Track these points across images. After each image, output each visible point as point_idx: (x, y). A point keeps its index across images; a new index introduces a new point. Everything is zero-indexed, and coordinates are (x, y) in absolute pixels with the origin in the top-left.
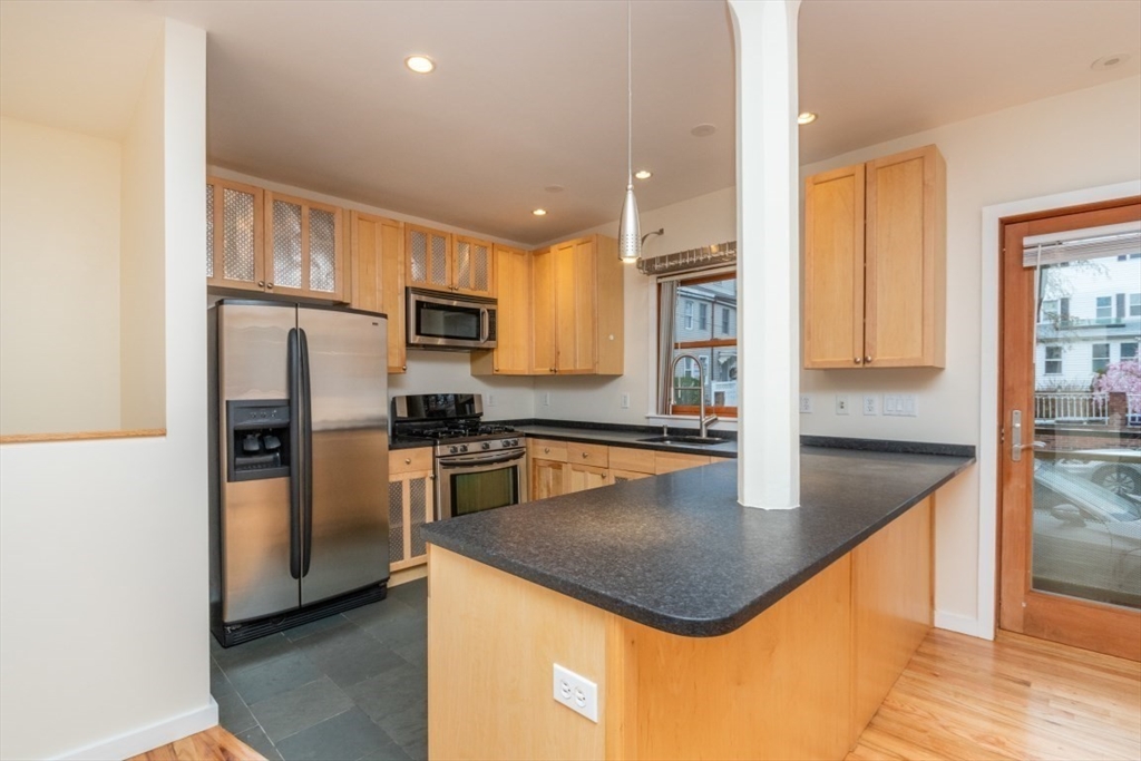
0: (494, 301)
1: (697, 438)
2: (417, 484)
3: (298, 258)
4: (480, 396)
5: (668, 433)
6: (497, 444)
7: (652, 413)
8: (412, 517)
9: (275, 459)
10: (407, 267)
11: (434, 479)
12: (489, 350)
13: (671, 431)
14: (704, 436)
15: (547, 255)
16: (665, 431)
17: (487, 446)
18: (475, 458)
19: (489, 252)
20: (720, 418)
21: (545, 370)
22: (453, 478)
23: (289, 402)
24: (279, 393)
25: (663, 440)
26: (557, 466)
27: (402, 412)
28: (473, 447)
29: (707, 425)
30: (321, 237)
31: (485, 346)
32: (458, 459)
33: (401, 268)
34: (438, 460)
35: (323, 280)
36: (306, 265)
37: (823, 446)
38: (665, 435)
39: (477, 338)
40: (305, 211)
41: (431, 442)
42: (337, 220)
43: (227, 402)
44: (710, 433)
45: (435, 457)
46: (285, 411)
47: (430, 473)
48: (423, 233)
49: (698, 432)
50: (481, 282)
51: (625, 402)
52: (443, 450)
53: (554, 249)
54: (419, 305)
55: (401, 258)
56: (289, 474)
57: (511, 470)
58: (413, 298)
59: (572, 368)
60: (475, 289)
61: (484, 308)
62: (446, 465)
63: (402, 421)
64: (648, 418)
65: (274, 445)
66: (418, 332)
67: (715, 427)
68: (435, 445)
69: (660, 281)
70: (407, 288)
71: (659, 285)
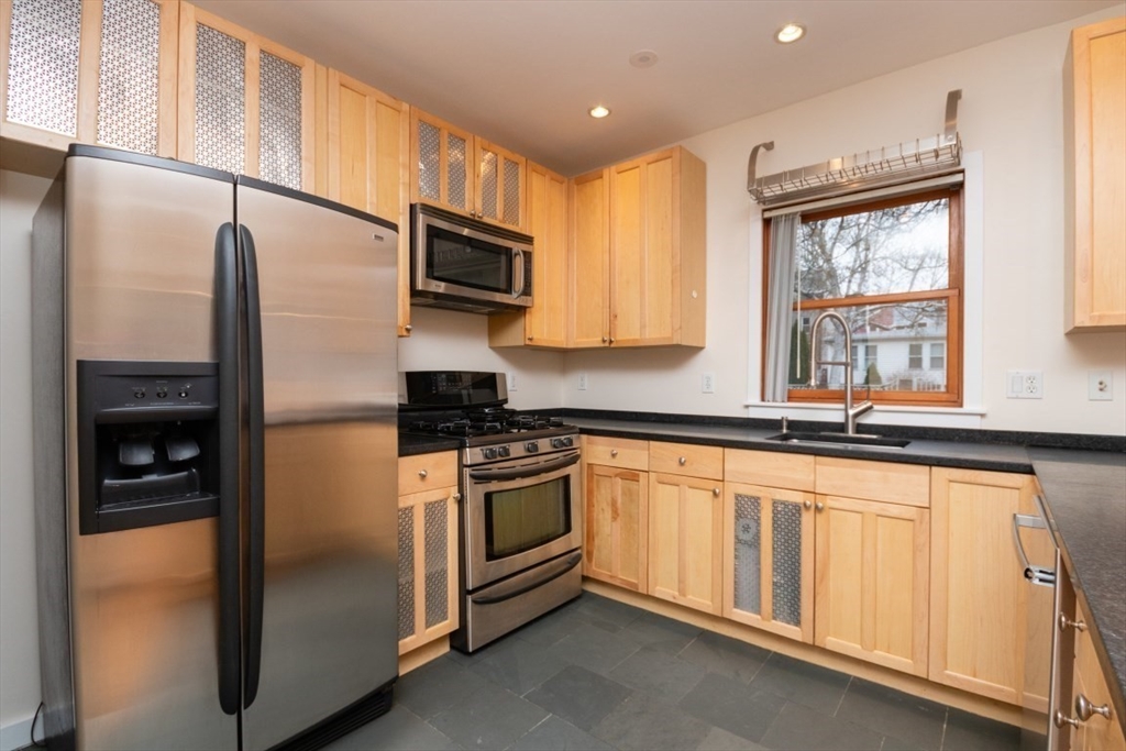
0: (528, 240)
1: (842, 435)
2: (434, 511)
3: (238, 130)
4: (503, 375)
5: (788, 428)
6: (544, 444)
7: (756, 400)
8: (427, 564)
9: (189, 479)
10: (411, 172)
11: (461, 502)
12: (521, 311)
13: (793, 425)
14: (851, 433)
15: (598, 182)
16: (785, 424)
17: (535, 447)
18: (518, 465)
19: (521, 171)
20: (876, 407)
21: (594, 341)
22: (488, 497)
23: (217, 368)
24: (197, 351)
25: (786, 438)
26: (631, 475)
27: (402, 396)
28: (517, 449)
29: (856, 415)
31: (517, 302)
32: (495, 469)
33: (404, 174)
34: (467, 471)
36: (253, 144)
37: (1066, 448)
38: (785, 431)
39: (508, 290)
40: (253, 52)
41: (456, 443)
42: (306, 79)
43: (80, 364)
44: (860, 428)
45: (461, 466)
46: (208, 384)
47: (454, 492)
48: (436, 127)
49: (842, 427)
50: (511, 211)
51: (708, 386)
52: (473, 455)
53: (610, 173)
54: (433, 233)
55: (403, 158)
56: (215, 511)
57: (561, 484)
58: (422, 220)
59: (637, 337)
60: (504, 219)
61: (517, 248)
62: (479, 479)
63: (403, 410)
64: (747, 407)
65: (186, 453)
66: (430, 274)
67: (869, 419)
68: (461, 448)
69: (767, 215)
70: (412, 207)
71: (767, 222)
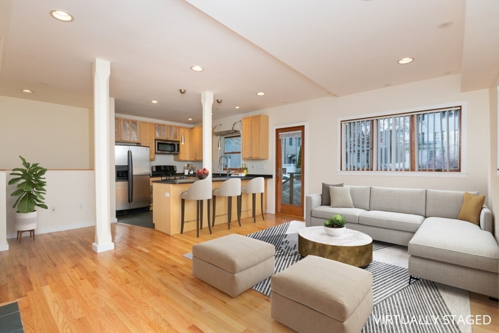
0: (179, 142)
3: (128, 133)
4: (176, 166)
9: (125, 178)
10: (155, 134)
12: (178, 154)
13: (222, 174)
19: (178, 129)
21: (193, 159)
24: (126, 164)
27: (154, 170)
30: (134, 128)
33: (154, 134)
35: (135, 138)
36: (131, 134)
39: (174, 151)
40: (130, 122)
42: (138, 123)
46: (127, 167)
48: (159, 125)
50: (176, 136)
52: (164, 178)
53: (195, 128)
54: (158, 143)
55: (154, 132)
56: (128, 181)
58: (157, 142)
59: (200, 159)
60: (174, 138)
61: (176, 144)
63: (154, 172)
65: (125, 175)
66: (158, 150)
68: (162, 177)
70: (155, 139)
